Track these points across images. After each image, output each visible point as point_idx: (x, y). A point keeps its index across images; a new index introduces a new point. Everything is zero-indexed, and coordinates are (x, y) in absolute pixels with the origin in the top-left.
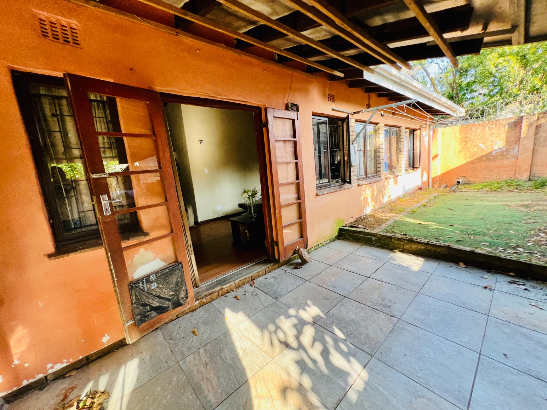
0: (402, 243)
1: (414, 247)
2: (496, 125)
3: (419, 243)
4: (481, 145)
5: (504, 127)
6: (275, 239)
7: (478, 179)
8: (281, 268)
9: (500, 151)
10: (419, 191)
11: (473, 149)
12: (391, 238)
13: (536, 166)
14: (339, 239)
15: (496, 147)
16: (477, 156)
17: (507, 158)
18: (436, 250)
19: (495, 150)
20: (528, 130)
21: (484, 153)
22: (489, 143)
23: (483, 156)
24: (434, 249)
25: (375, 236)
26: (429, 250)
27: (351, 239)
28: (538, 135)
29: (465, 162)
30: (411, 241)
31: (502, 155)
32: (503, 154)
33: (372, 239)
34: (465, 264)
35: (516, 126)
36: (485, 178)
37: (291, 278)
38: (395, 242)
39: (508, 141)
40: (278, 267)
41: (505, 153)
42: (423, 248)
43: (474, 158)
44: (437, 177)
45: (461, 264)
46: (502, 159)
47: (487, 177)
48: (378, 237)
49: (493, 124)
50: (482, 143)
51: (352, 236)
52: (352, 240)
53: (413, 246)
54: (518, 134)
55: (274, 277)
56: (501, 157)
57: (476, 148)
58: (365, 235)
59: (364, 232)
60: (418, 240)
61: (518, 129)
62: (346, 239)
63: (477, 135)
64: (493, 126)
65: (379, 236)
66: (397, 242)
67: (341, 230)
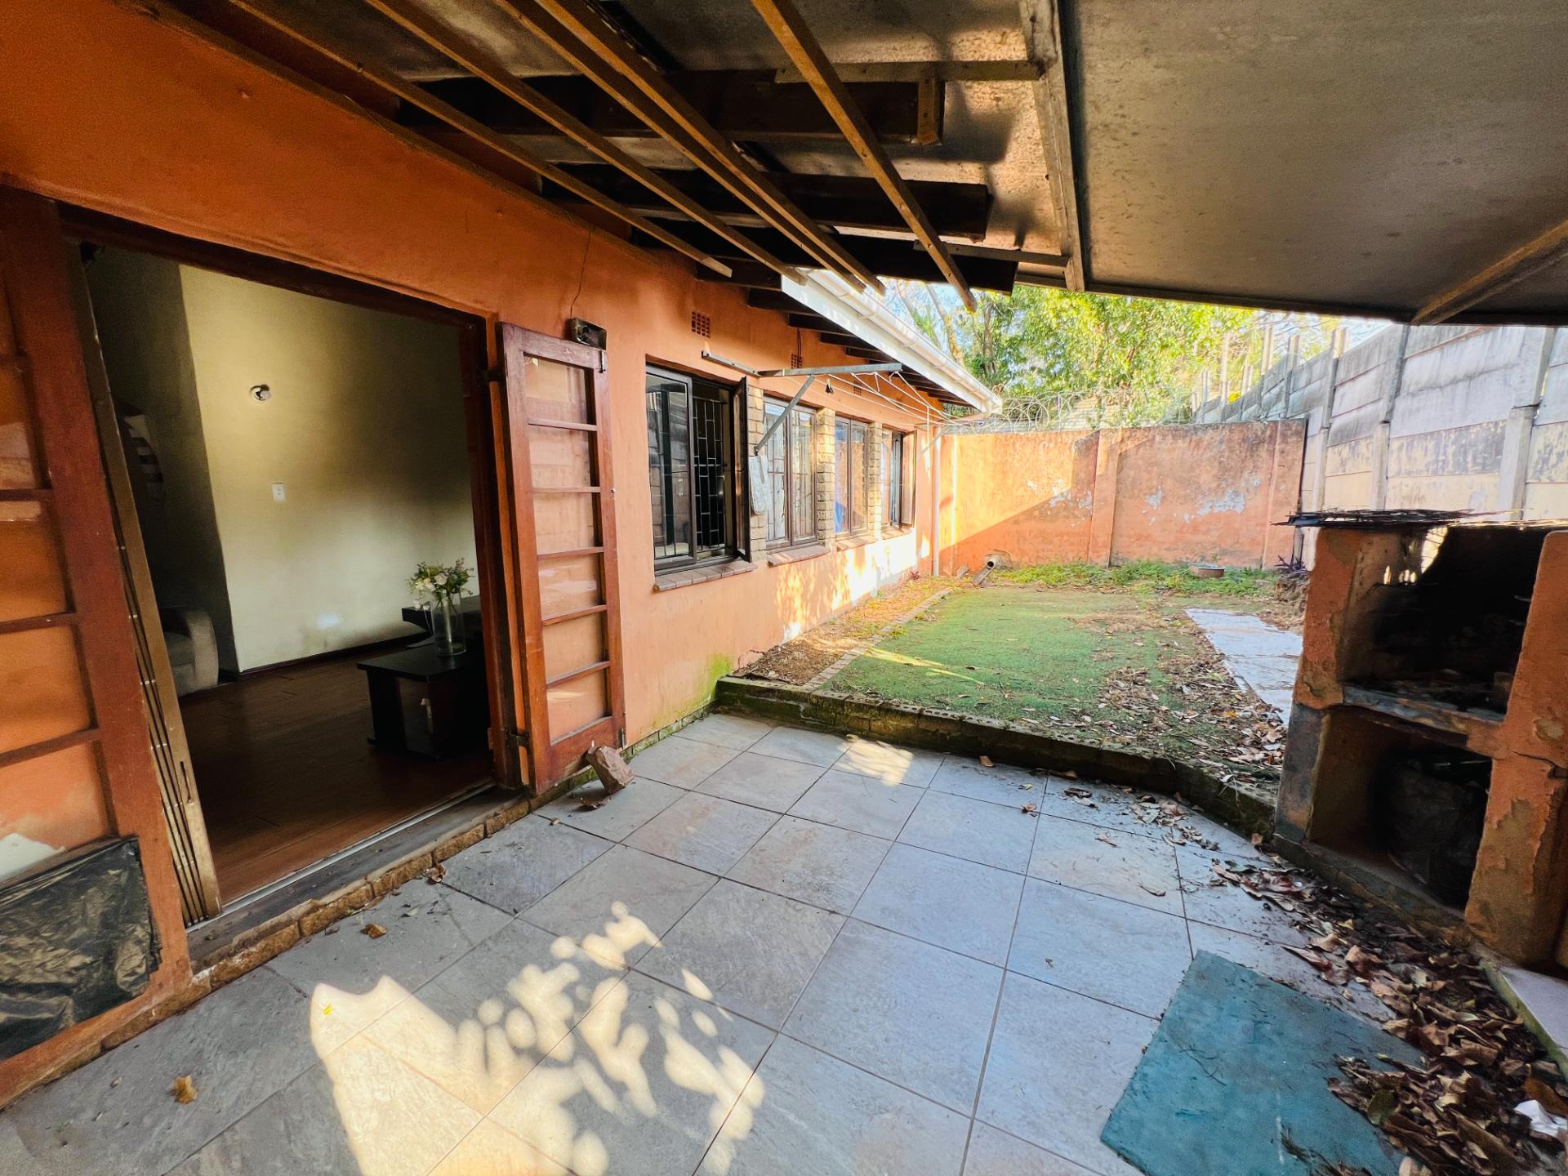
0: (866, 717)
1: (893, 723)
2: (1056, 443)
3: (904, 714)
4: (1030, 484)
5: (1070, 448)
6: (520, 724)
7: (1026, 559)
8: (538, 812)
9: (1063, 499)
10: (911, 581)
11: (1017, 490)
12: (841, 703)
13: (1121, 536)
14: (715, 712)
15: (1056, 492)
16: (1025, 508)
17: (1075, 517)
18: (937, 730)
19: (1055, 498)
20: (1108, 461)
21: (1037, 502)
22: (1045, 481)
23: (1034, 509)
24: (933, 727)
25: (806, 701)
26: (924, 731)
27: (747, 710)
28: (1123, 474)
29: (1003, 518)
30: (886, 710)
31: (1066, 508)
32: (1068, 507)
33: (798, 707)
34: (994, 759)
35: (1088, 449)
36: (1038, 557)
37: (569, 841)
38: (852, 715)
39: (1076, 482)
40: (530, 811)
41: (1071, 505)
42: (910, 725)
43: (1019, 511)
44: (949, 548)
45: (985, 759)
46: (1068, 518)
47: (1041, 554)
48: (812, 703)
49: (1050, 441)
50: (1033, 480)
51: (749, 703)
52: (752, 713)
53: (891, 722)
54: (1092, 468)
55: (513, 845)
56: (1064, 513)
57: (1022, 488)
58: (781, 698)
59: (779, 691)
60: (902, 708)
61: (1092, 456)
62: (734, 710)
63: (1024, 460)
64: (1052, 445)
65: (814, 701)
66: (856, 714)
67: (721, 686)
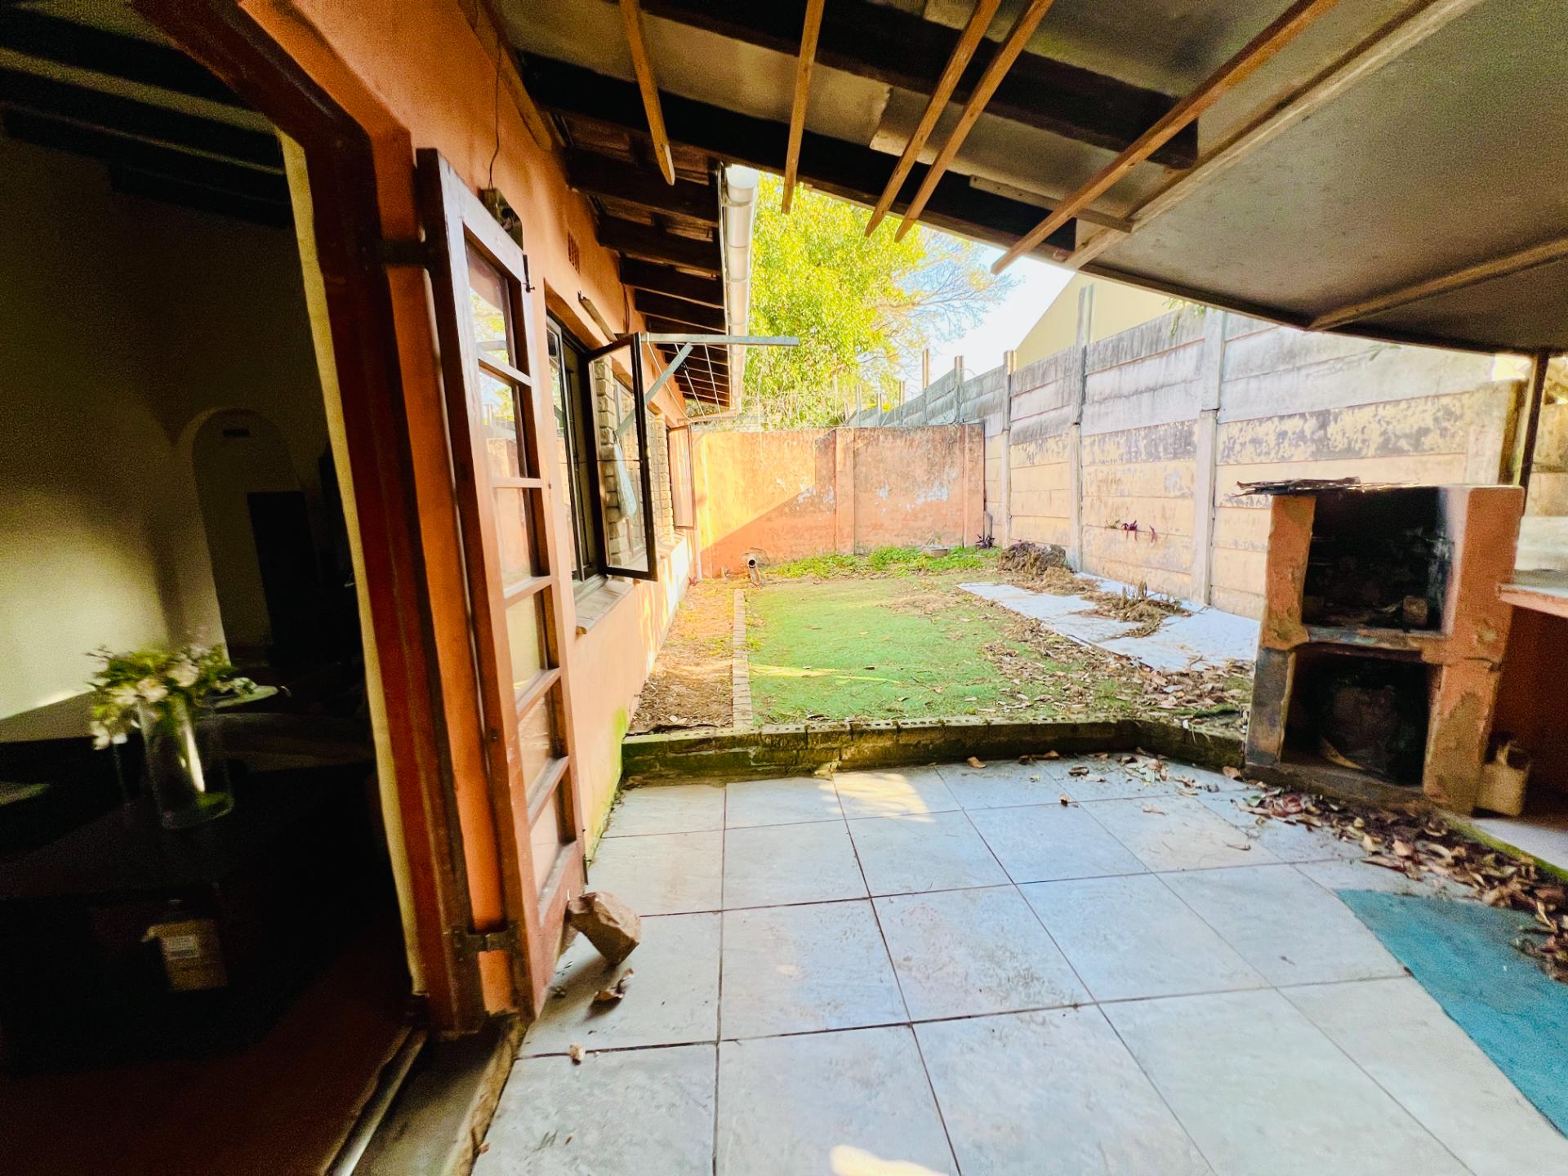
0: (834, 746)
1: (867, 746)
2: (799, 442)
3: (881, 733)
4: (779, 481)
5: (811, 447)
6: (481, 906)
7: (781, 555)
9: (809, 495)
10: (691, 587)
11: (767, 487)
12: (804, 737)
13: (860, 527)
14: (630, 788)
15: (803, 488)
16: (775, 505)
17: (821, 511)
18: (919, 742)
19: (802, 493)
20: (845, 458)
21: (786, 498)
22: (792, 478)
23: (785, 505)
24: (913, 740)
25: (756, 744)
26: (905, 745)
27: (672, 773)
28: (857, 470)
29: (756, 516)
30: (857, 733)
31: (812, 504)
32: (815, 502)
33: (746, 753)
34: (981, 759)
35: (827, 447)
36: (792, 552)
38: (818, 747)
39: (819, 478)
40: (514, 1058)
41: (817, 500)
42: (888, 743)
43: (771, 508)
44: (707, 550)
45: (973, 760)
46: (814, 512)
47: (794, 548)
48: (765, 745)
49: (793, 440)
50: (781, 477)
51: (665, 763)
52: (679, 775)
53: (866, 745)
54: (831, 465)
56: (812, 509)
57: (772, 486)
58: (721, 747)
59: (717, 739)
60: (874, 727)
61: (830, 454)
62: (653, 778)
63: (771, 458)
64: (795, 443)
65: (768, 741)
66: (822, 746)
67: (628, 751)
